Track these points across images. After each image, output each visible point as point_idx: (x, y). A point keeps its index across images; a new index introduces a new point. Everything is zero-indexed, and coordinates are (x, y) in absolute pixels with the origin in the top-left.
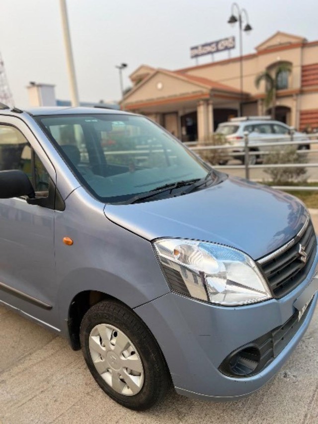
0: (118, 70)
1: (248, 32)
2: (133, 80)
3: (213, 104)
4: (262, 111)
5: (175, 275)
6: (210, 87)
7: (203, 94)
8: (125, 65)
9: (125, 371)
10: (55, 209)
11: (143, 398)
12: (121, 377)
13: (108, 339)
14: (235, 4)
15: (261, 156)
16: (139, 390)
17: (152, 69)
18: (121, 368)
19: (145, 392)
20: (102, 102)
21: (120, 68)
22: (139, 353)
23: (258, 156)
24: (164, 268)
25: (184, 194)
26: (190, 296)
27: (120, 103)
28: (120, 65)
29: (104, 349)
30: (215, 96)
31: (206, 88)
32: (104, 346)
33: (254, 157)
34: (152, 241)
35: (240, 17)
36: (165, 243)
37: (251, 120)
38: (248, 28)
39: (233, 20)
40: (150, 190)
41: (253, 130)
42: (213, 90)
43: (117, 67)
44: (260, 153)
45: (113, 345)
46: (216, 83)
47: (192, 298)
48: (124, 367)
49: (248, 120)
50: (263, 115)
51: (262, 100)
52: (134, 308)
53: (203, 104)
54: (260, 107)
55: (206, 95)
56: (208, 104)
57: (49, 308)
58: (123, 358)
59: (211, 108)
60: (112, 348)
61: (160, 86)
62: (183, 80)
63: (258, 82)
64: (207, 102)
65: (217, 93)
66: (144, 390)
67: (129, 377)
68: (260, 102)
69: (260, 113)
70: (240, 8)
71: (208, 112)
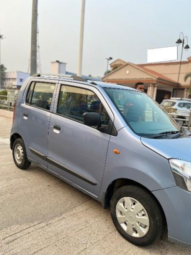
0: (107, 60)
1: (187, 49)
2: (111, 67)
3: (157, 87)
4: (187, 95)
5: (180, 178)
6: (157, 77)
7: (152, 81)
8: (111, 58)
9: (137, 224)
10: (111, 134)
11: (146, 240)
12: (134, 227)
13: (130, 205)
14: (182, 33)
15: (186, 122)
16: (144, 235)
17: (124, 62)
18: (135, 222)
19: (148, 237)
20: (90, 76)
21: (108, 60)
22: (148, 215)
23: (184, 122)
24: (174, 173)
25: (174, 138)
26: (188, 190)
27: (103, 78)
28: (108, 58)
29: (126, 210)
30: (160, 82)
31: (154, 77)
32: (126, 209)
33: (182, 122)
34: (169, 159)
35: (184, 40)
36: (174, 161)
37: (183, 100)
38: (187, 47)
39: (179, 41)
40: (158, 133)
41: (184, 106)
42: (158, 79)
43: (107, 59)
44: (187, 120)
45: (133, 209)
46: (160, 75)
47: (189, 191)
48: (137, 222)
49: (181, 99)
50: (186, 98)
51: (188, 88)
52: (153, 191)
53: (151, 86)
54: (185, 93)
55: (154, 81)
56: (154, 87)
57: (95, 184)
58: (137, 216)
59: (156, 89)
60: (132, 210)
61: (128, 72)
62: (142, 71)
63: (186, 78)
64: (154, 85)
65: (160, 81)
66: (148, 236)
67: (139, 227)
68: (186, 90)
69: (185, 96)
70: (184, 36)
71: (154, 91)
